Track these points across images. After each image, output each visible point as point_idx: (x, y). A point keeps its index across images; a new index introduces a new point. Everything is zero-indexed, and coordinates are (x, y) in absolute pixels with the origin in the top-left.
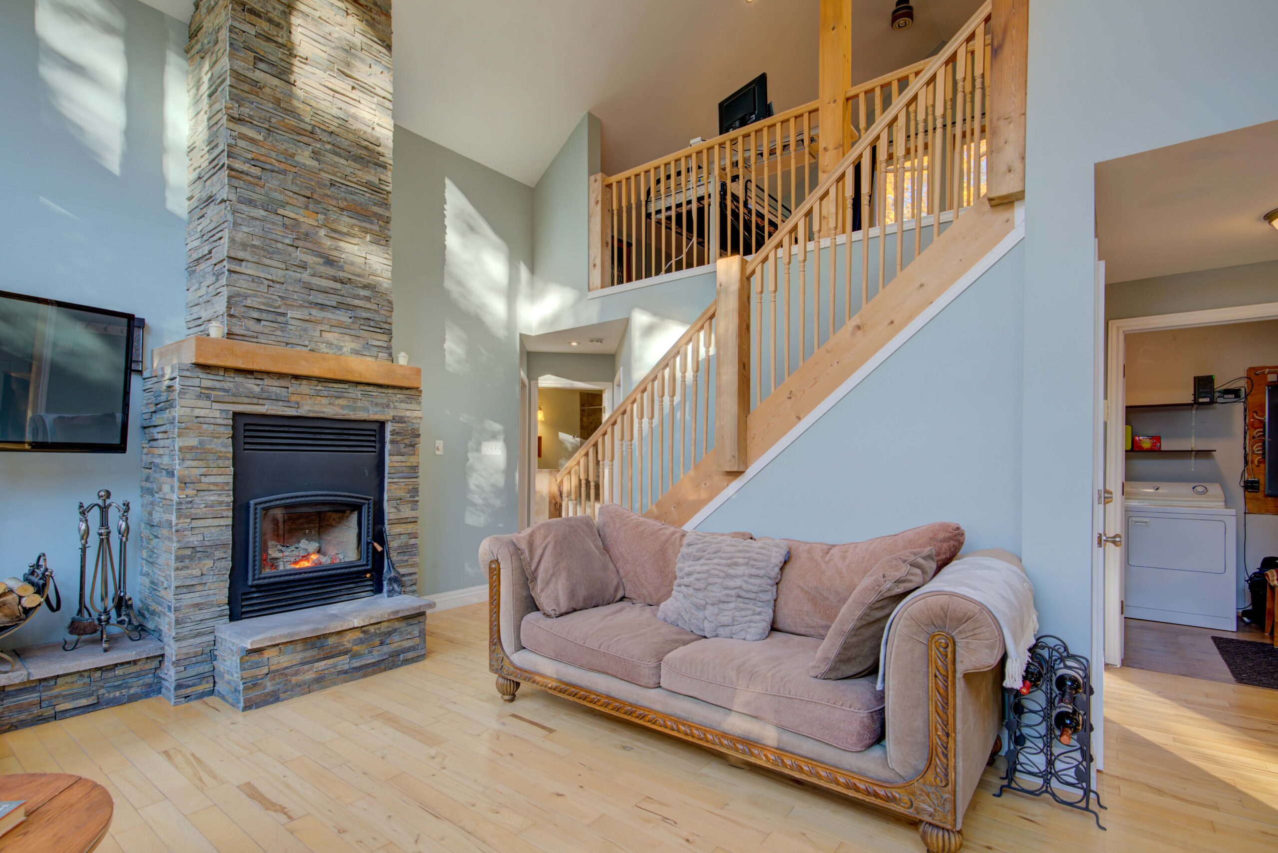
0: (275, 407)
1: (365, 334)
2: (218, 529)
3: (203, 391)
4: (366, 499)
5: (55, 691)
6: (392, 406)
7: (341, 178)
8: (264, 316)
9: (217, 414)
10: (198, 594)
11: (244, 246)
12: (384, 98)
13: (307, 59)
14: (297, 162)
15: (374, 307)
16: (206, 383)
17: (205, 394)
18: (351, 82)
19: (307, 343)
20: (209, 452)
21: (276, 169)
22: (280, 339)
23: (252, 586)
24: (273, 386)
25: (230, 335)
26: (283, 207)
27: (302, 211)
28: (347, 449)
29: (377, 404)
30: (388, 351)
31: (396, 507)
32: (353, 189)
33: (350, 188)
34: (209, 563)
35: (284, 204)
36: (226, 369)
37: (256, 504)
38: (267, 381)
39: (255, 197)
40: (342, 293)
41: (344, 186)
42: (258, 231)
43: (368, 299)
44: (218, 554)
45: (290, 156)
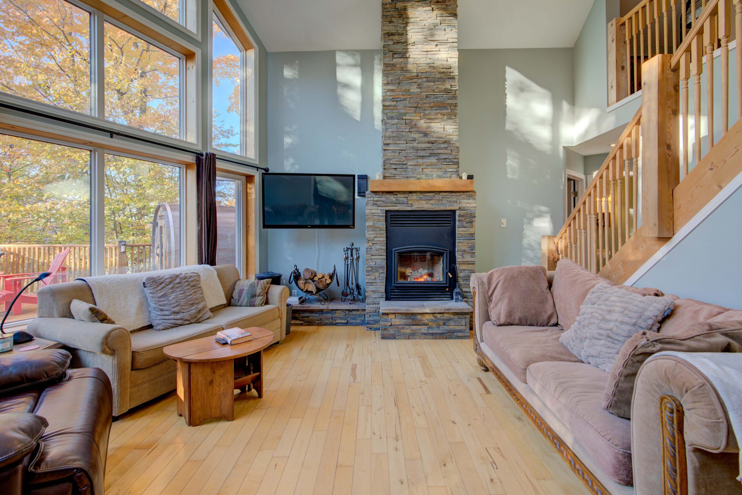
0: (402, 207)
1: (444, 166)
2: (381, 260)
3: (375, 202)
4: (445, 250)
5: (336, 315)
6: (458, 202)
7: (431, 92)
8: (398, 167)
9: (379, 211)
10: (374, 287)
11: (389, 137)
12: (453, 42)
13: (414, 43)
14: (411, 93)
15: (450, 152)
16: (375, 199)
17: (375, 204)
18: (435, 43)
19: (416, 176)
20: (377, 227)
21: (402, 99)
22: (404, 176)
23: (395, 287)
24: (401, 197)
25: (385, 177)
26: (405, 115)
27: (413, 115)
28: (436, 225)
29: (450, 202)
30: (457, 173)
31: (462, 255)
32: (437, 96)
33: (436, 96)
34: (377, 274)
35: (405, 114)
36: (383, 192)
37: (395, 250)
38: (399, 196)
39: (393, 115)
40: (432, 148)
41: (433, 96)
42: (395, 130)
43: (446, 148)
44: (381, 271)
45: (408, 91)
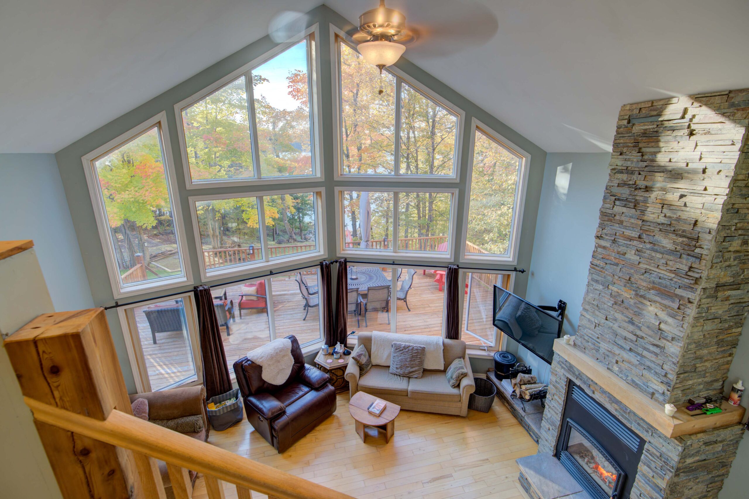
0: (583, 386)
7: (654, 267)
9: (562, 374)
12: (716, 195)
14: (625, 258)
15: (659, 362)
18: (680, 192)
19: (607, 363)
21: (612, 263)
25: (574, 343)
26: (612, 285)
27: (622, 288)
30: (663, 396)
32: (662, 275)
39: (599, 278)
41: (655, 273)
42: (596, 296)
45: (622, 255)
